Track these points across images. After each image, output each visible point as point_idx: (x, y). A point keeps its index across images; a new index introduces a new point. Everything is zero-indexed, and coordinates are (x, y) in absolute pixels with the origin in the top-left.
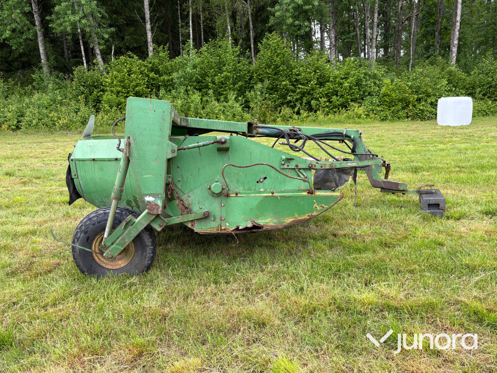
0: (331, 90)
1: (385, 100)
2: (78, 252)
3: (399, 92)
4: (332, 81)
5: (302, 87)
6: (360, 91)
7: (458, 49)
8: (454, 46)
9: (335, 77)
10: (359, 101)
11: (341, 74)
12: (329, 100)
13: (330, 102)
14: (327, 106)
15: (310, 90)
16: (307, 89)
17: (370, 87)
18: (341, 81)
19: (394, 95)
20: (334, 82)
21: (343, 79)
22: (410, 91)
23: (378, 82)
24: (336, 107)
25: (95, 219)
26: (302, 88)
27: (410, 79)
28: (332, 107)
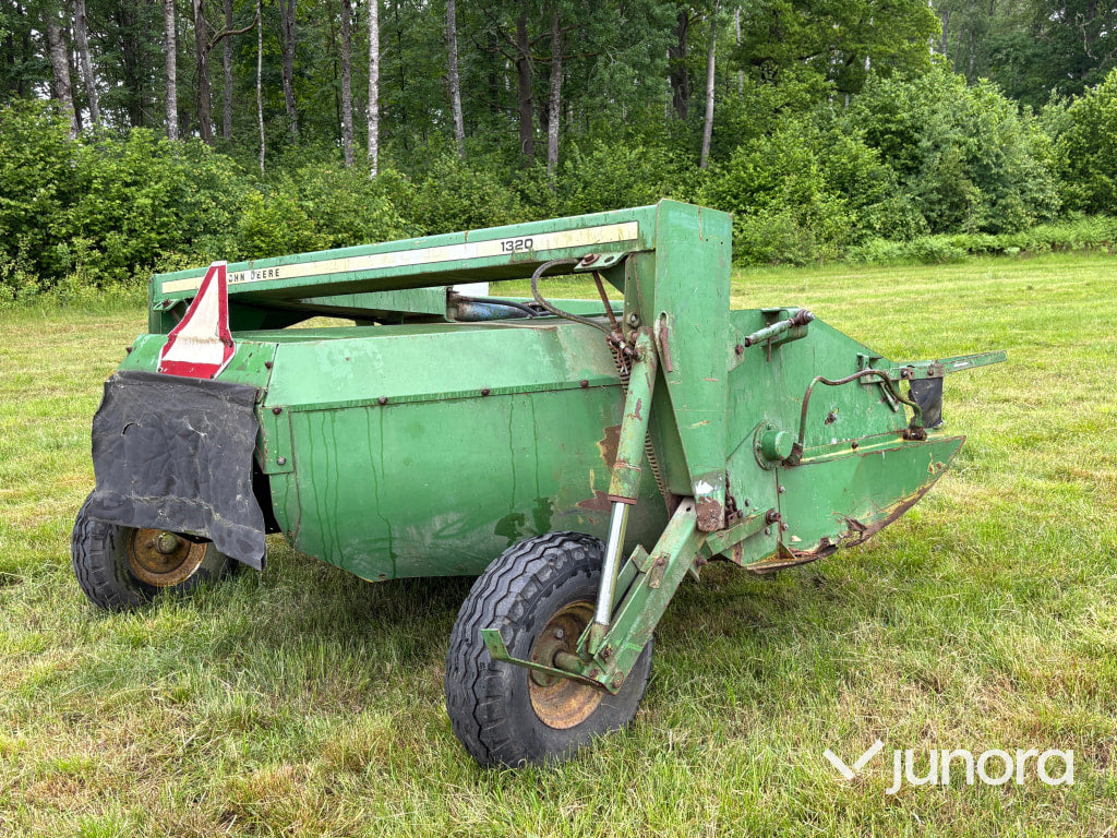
0: (99, 217)
1: (256, 247)
2: (507, 694)
3: (289, 226)
4: (97, 190)
5: (13, 203)
6: (181, 219)
7: (379, 127)
8: (371, 119)
9: (107, 182)
10: (181, 247)
11: (121, 171)
12: (98, 243)
13: (103, 250)
14: (94, 263)
15: (36, 213)
16: (26, 210)
17: (205, 211)
18: (127, 190)
19: (278, 233)
20: (104, 192)
21: (127, 185)
22: (312, 223)
23: (223, 198)
24: (118, 264)
25: (548, 575)
26: (9, 207)
27: (307, 192)
28: (106, 263)
